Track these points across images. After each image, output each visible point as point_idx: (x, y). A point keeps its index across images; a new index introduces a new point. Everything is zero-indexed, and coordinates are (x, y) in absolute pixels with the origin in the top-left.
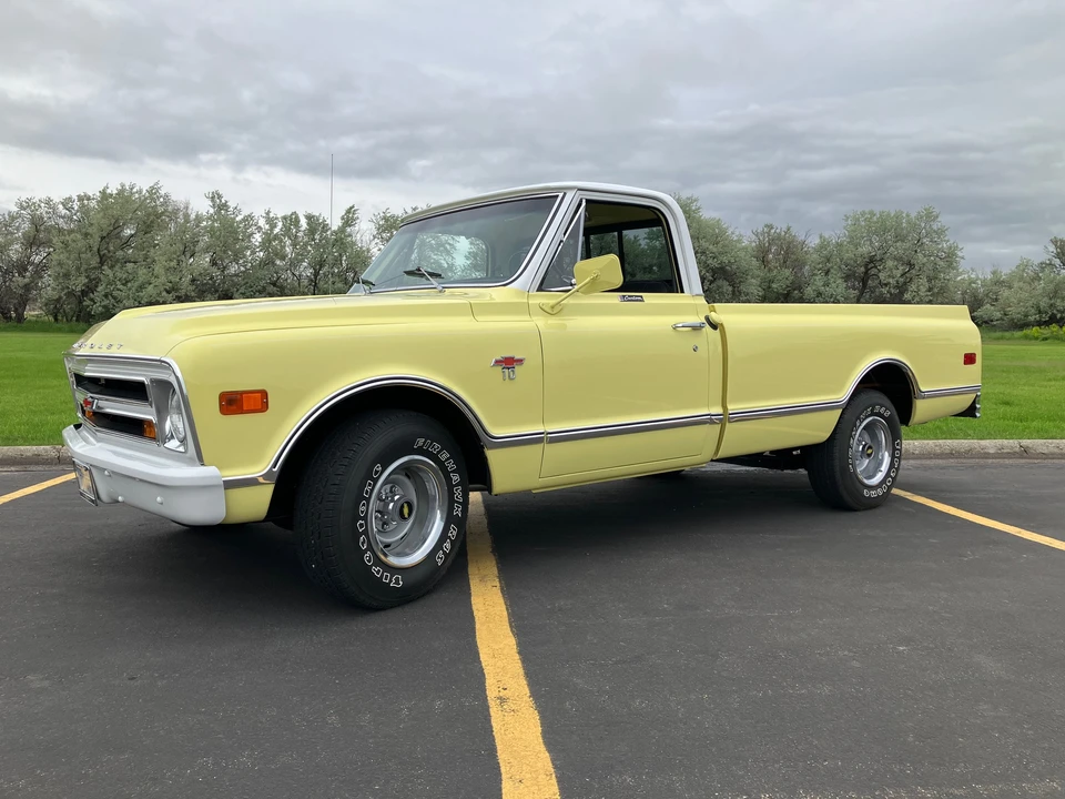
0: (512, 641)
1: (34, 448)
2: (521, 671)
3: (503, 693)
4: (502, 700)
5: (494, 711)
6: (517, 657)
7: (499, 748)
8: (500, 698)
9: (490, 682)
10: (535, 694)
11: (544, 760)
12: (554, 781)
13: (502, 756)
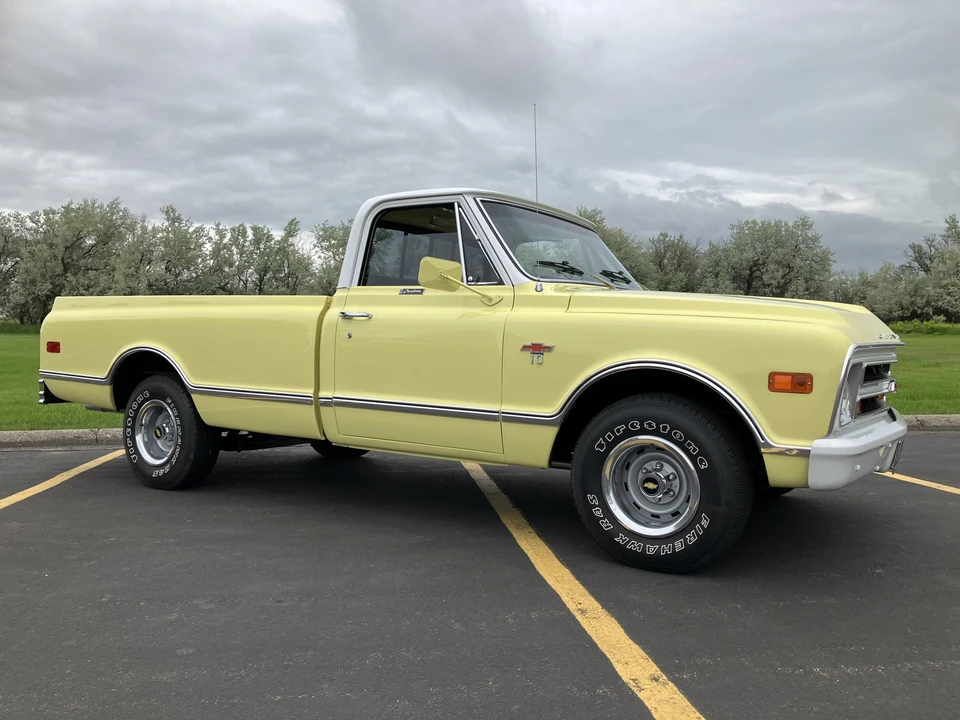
0: (567, 571)
1: (75, 431)
2: (587, 592)
3: (579, 607)
4: (583, 612)
5: (579, 618)
6: (577, 582)
7: (597, 642)
8: (579, 610)
9: (565, 599)
10: (604, 607)
11: (636, 650)
12: (652, 663)
13: (604, 648)
